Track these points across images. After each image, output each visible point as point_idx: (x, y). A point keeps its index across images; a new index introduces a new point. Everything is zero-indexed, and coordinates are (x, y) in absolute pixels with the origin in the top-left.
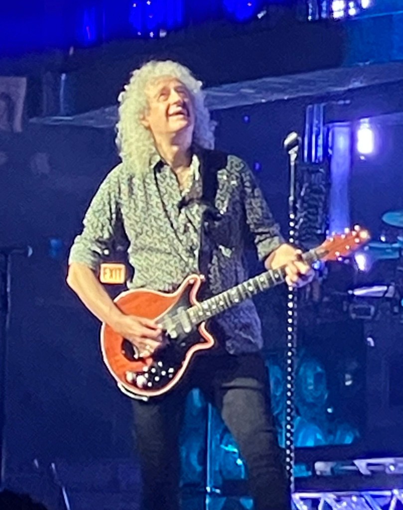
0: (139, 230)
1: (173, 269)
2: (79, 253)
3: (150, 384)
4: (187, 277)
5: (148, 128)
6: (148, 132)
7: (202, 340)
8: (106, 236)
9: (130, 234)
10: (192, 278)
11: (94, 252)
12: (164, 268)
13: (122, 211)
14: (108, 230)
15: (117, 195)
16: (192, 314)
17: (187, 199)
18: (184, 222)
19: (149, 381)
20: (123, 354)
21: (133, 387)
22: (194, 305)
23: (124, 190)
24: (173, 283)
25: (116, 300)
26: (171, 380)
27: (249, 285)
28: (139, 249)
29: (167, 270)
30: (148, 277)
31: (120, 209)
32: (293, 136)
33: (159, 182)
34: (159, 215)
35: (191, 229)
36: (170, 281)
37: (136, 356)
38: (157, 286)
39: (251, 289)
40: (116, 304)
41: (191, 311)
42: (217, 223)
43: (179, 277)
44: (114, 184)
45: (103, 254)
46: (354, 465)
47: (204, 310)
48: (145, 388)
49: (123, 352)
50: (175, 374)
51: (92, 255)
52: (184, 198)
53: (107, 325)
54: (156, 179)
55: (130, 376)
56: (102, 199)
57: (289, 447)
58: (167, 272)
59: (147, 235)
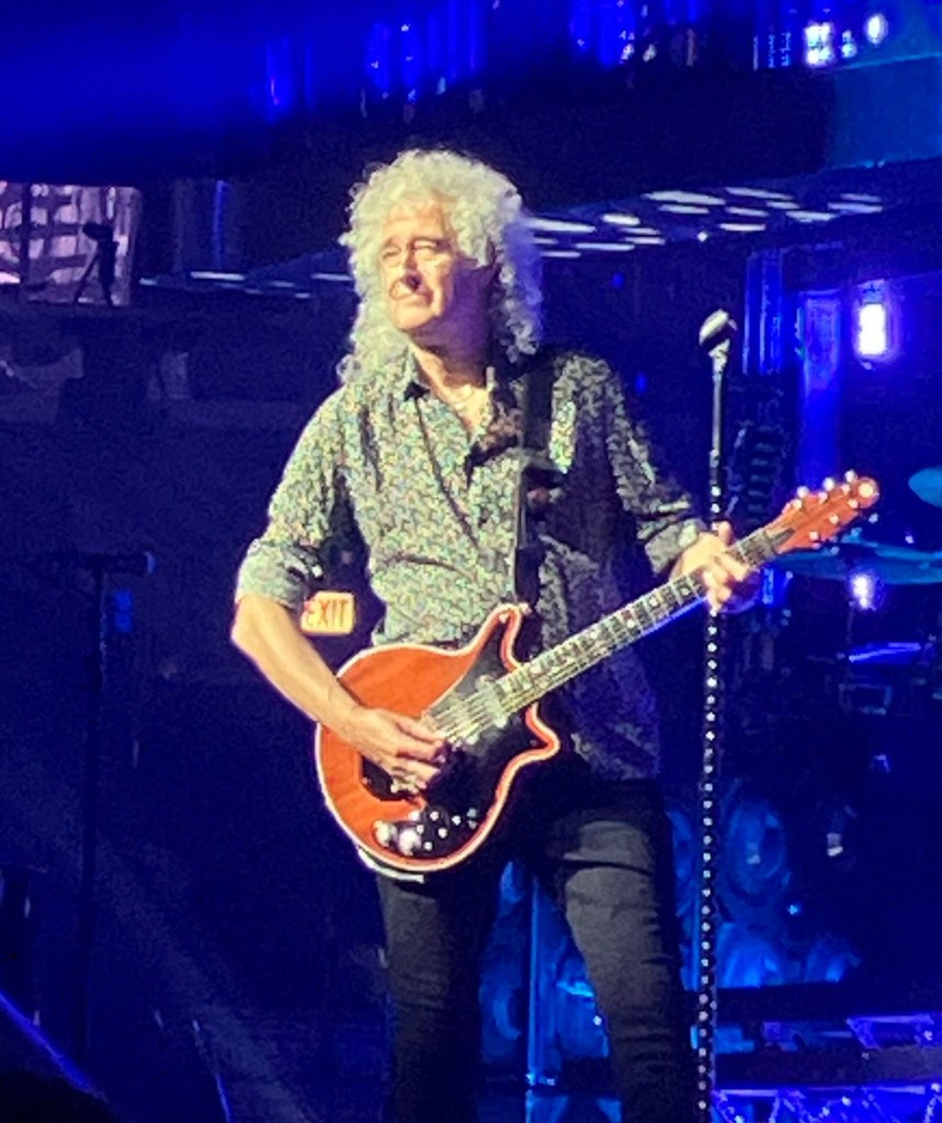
0: (387, 520)
1: (463, 594)
2: (259, 573)
3: (428, 846)
4: (492, 609)
7: (533, 742)
8: (316, 536)
9: (368, 528)
10: (504, 612)
11: (293, 571)
12: (445, 593)
13: (349, 482)
14: (319, 523)
15: (337, 448)
16: (507, 688)
17: (484, 448)
18: (479, 500)
19: (424, 837)
20: (365, 786)
21: (391, 855)
22: (512, 668)
23: (352, 436)
24: (462, 624)
25: (342, 672)
26: (472, 833)
27: (628, 616)
28: (390, 560)
29: (450, 597)
30: (410, 615)
31: (343, 479)
32: (718, 320)
33: (425, 419)
34: (429, 486)
35: (495, 517)
36: (455, 620)
37: (394, 788)
38: (429, 634)
39: (631, 624)
40: (341, 682)
41: (505, 683)
42: (555, 493)
43: (477, 609)
44: (329, 425)
45: (311, 573)
46: (845, 1028)
47: (533, 679)
48: (418, 854)
49: (365, 781)
50: (481, 819)
51: (288, 579)
52: (475, 448)
54: (419, 413)
55: (384, 832)
57: (706, 990)
58: (450, 603)
59: (403, 530)
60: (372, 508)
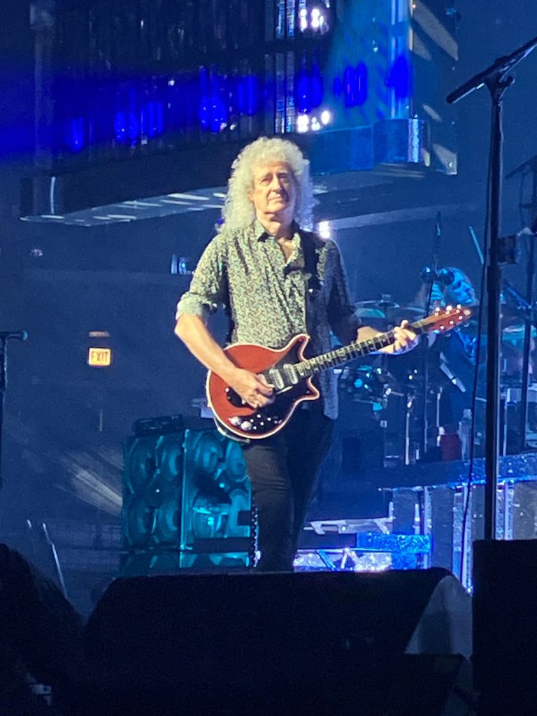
3: (255, 428)
5: (253, 202)
6: (251, 204)
7: (308, 392)
8: (214, 291)
11: (206, 305)
14: (215, 285)
15: (225, 255)
17: (292, 266)
18: (290, 286)
19: (253, 424)
21: (237, 430)
22: (302, 361)
26: (275, 426)
31: (226, 268)
35: (296, 294)
40: (226, 353)
41: (299, 366)
44: (221, 245)
45: (213, 307)
46: (310, 526)
47: (312, 366)
48: (250, 431)
49: (229, 398)
50: (280, 421)
52: (289, 265)
53: (213, 373)
56: (210, 257)
58: (275, 329)
59: (256, 293)
60: (243, 282)
